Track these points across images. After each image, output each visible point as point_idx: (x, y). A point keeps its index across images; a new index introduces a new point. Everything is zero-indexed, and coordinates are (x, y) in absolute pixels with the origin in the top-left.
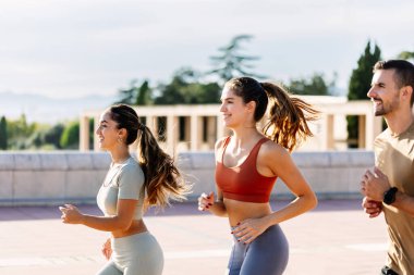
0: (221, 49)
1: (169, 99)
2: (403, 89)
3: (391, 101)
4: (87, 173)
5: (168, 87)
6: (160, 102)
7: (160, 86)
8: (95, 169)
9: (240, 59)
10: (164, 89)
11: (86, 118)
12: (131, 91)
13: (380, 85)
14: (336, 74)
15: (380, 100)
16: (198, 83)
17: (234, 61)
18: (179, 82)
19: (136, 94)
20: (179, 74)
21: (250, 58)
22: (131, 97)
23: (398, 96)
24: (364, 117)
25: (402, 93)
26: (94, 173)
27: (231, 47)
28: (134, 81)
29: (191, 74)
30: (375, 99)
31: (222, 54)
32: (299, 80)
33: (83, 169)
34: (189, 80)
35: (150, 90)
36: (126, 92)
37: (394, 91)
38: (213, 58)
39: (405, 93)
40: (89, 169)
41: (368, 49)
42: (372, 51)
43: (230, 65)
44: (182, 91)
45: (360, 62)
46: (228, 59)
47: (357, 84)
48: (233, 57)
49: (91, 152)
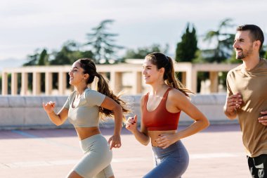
0: (93, 29)
1: (60, 61)
2: (255, 42)
3: (248, 49)
4: (5, 109)
5: (59, 53)
6: (54, 63)
7: (54, 53)
8: (10, 107)
9: (106, 35)
10: (56, 55)
11: (6, 73)
12: (36, 56)
13: (241, 40)
14: (167, 45)
15: (241, 49)
16: (78, 51)
17: (102, 36)
18: (66, 49)
19: (38, 57)
20: (66, 45)
21: (112, 35)
22: (35, 60)
23: (252, 46)
24: (185, 73)
25: (254, 45)
26: (10, 109)
27: (100, 28)
28: (38, 50)
29: (74, 45)
30: (238, 49)
31: (94, 32)
32: (144, 49)
33: (3, 107)
34: (73, 49)
35: (48, 55)
36: (31, 57)
37: (250, 44)
38: (89, 35)
39: (257, 45)
40: (6, 107)
41: (188, 30)
42: (191, 30)
43: (100, 39)
44: (69, 56)
45: (183, 38)
46: (98, 36)
47: (181, 52)
48: (101, 34)
49: (9, 96)
